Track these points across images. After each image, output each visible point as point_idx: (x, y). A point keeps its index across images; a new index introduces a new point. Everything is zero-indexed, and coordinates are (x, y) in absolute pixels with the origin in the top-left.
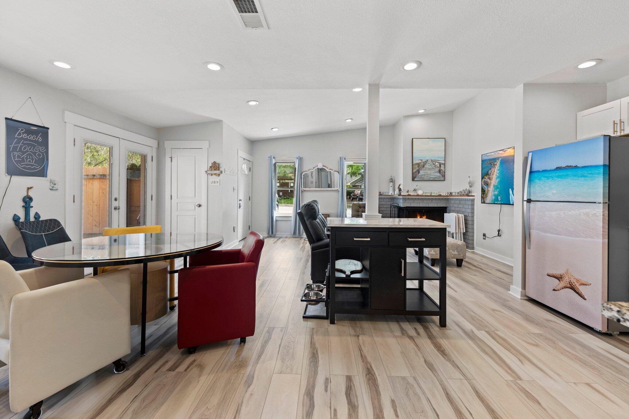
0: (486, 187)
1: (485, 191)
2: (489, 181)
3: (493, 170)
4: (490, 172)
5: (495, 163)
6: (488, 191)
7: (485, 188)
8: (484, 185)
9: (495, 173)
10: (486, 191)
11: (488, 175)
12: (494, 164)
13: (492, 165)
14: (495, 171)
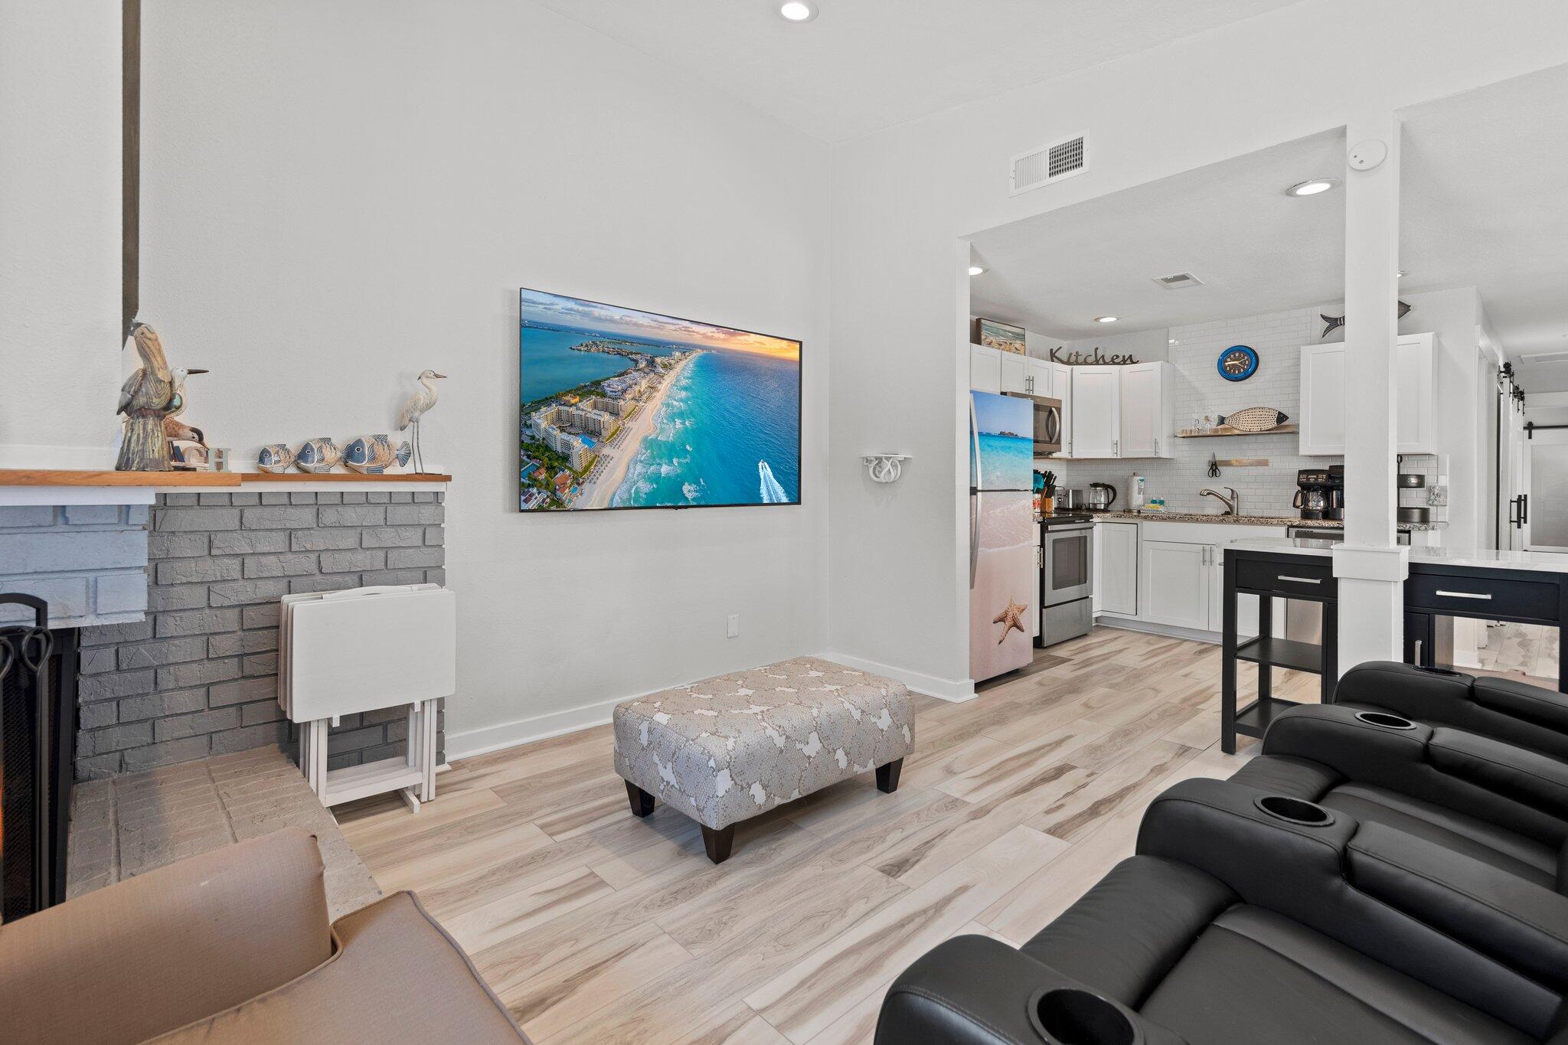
0: (578, 444)
1: (565, 458)
2: (606, 417)
3: (644, 384)
4: (614, 384)
5: (658, 360)
6: (595, 461)
7: (567, 445)
8: (557, 432)
9: (659, 396)
10: (577, 463)
11: (604, 395)
12: (651, 363)
13: (636, 362)
14: (664, 386)
